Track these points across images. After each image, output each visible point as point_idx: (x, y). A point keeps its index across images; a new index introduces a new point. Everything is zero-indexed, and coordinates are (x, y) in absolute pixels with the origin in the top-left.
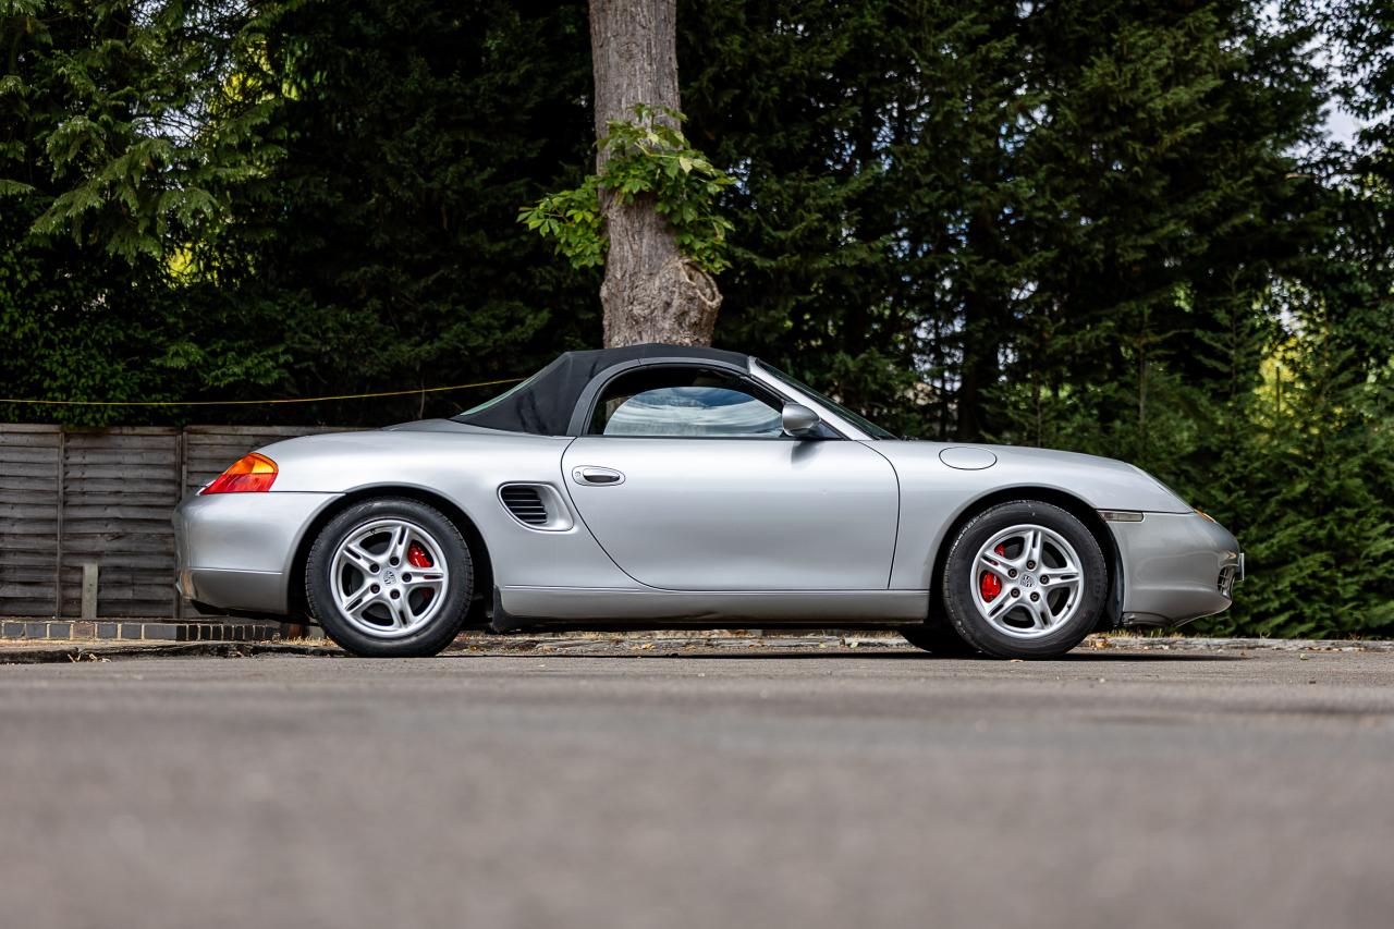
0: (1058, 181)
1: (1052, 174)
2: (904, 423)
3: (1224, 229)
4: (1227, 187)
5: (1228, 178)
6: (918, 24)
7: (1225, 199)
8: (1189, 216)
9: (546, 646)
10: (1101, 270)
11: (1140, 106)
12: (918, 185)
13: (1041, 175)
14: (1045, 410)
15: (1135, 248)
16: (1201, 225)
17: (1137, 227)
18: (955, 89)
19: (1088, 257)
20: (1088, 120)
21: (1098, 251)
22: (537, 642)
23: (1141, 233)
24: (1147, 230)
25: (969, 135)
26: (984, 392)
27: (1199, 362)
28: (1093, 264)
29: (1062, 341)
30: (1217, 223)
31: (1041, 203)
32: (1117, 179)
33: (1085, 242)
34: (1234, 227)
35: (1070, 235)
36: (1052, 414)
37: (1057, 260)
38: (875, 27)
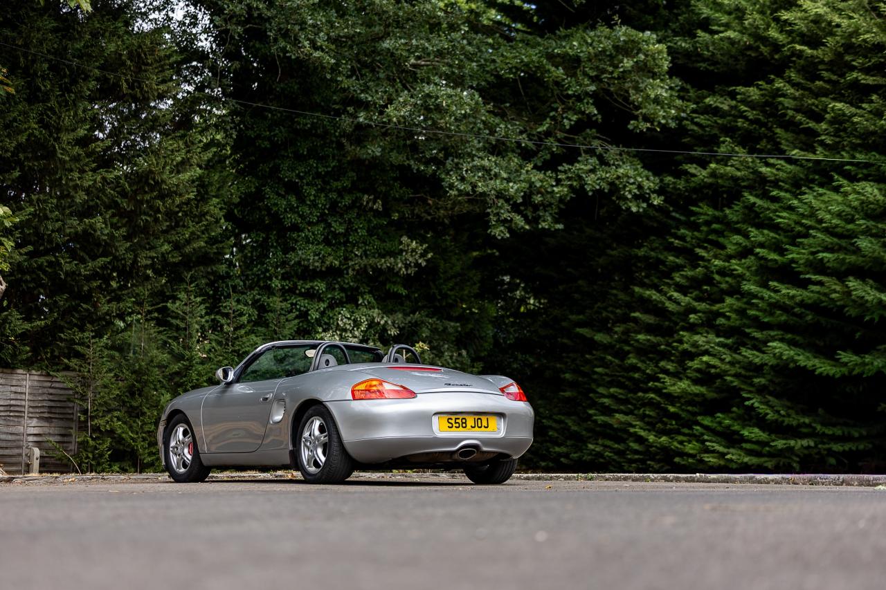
0: (115, 220)
1: (113, 215)
2: (20, 353)
3: (188, 249)
4: (193, 227)
5: (193, 222)
6: (59, 130)
7: (192, 233)
8: (173, 241)
9: (19, 481)
10: (128, 269)
11: (163, 181)
12: (47, 218)
13: (108, 216)
14: (95, 347)
15: (146, 258)
16: (177, 247)
17: (148, 247)
18: (73, 166)
19: (123, 262)
20: (134, 188)
21: (130, 259)
22: (14, 478)
23: (150, 249)
24: (152, 248)
25: (76, 193)
26: (62, 335)
27: (169, 321)
28: (124, 266)
29: (106, 308)
30: (184, 246)
31: (106, 232)
32: (146, 220)
33: (124, 254)
34: (194, 249)
35: (116, 250)
36: (98, 349)
37: (109, 263)
38: (36, 129)
